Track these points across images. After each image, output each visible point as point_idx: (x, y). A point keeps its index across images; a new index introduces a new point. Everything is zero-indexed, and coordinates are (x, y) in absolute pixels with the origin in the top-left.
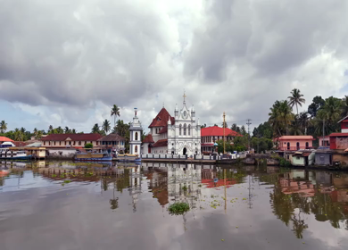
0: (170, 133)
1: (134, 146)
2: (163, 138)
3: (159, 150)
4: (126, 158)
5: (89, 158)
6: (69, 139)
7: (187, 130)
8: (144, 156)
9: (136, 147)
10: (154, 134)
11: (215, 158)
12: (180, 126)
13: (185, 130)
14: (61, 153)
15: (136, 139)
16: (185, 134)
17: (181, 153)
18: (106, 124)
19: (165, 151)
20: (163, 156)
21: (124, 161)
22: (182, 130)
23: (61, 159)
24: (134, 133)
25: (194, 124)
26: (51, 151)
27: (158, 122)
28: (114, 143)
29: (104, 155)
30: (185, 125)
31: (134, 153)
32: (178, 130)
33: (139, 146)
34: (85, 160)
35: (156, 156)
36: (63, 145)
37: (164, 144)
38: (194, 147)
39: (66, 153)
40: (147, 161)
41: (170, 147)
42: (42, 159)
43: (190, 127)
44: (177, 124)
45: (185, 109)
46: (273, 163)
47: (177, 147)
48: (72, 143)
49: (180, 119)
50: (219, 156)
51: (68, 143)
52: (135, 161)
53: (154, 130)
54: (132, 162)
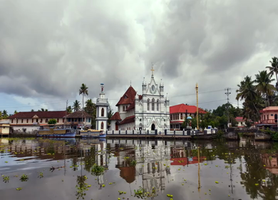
0: (138, 108)
1: (100, 123)
2: (130, 115)
3: (126, 127)
4: (90, 134)
5: (51, 134)
6: (36, 116)
7: (156, 105)
8: (110, 132)
9: (102, 124)
10: (121, 112)
11: (189, 133)
12: (148, 100)
13: (153, 104)
14: (25, 130)
15: (103, 115)
16: (153, 109)
17: (149, 128)
18: (76, 104)
19: (132, 128)
20: (130, 132)
21: (88, 138)
22: (151, 105)
23: (24, 136)
24: (100, 109)
25: (163, 100)
26: (15, 129)
27: (126, 100)
28: (80, 120)
29: (67, 131)
30: (153, 100)
31: (100, 129)
32: (145, 104)
33: (105, 123)
34: (47, 137)
35: (123, 132)
36: (30, 122)
37: (131, 120)
38: (163, 123)
39: (29, 130)
40: (112, 137)
41: (137, 122)
42: (5, 136)
43: (158, 102)
44: (145, 98)
45: (153, 84)
46: (263, 137)
47: (145, 123)
48: (39, 121)
49: (148, 93)
50: (194, 131)
51: (35, 121)
52: (100, 138)
53: (121, 108)
54: (96, 138)
